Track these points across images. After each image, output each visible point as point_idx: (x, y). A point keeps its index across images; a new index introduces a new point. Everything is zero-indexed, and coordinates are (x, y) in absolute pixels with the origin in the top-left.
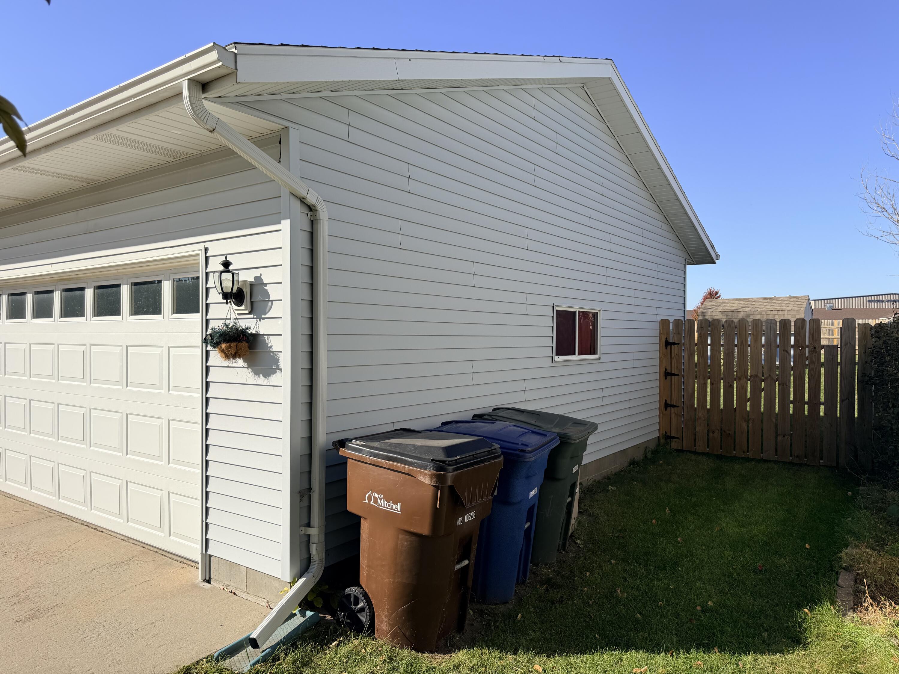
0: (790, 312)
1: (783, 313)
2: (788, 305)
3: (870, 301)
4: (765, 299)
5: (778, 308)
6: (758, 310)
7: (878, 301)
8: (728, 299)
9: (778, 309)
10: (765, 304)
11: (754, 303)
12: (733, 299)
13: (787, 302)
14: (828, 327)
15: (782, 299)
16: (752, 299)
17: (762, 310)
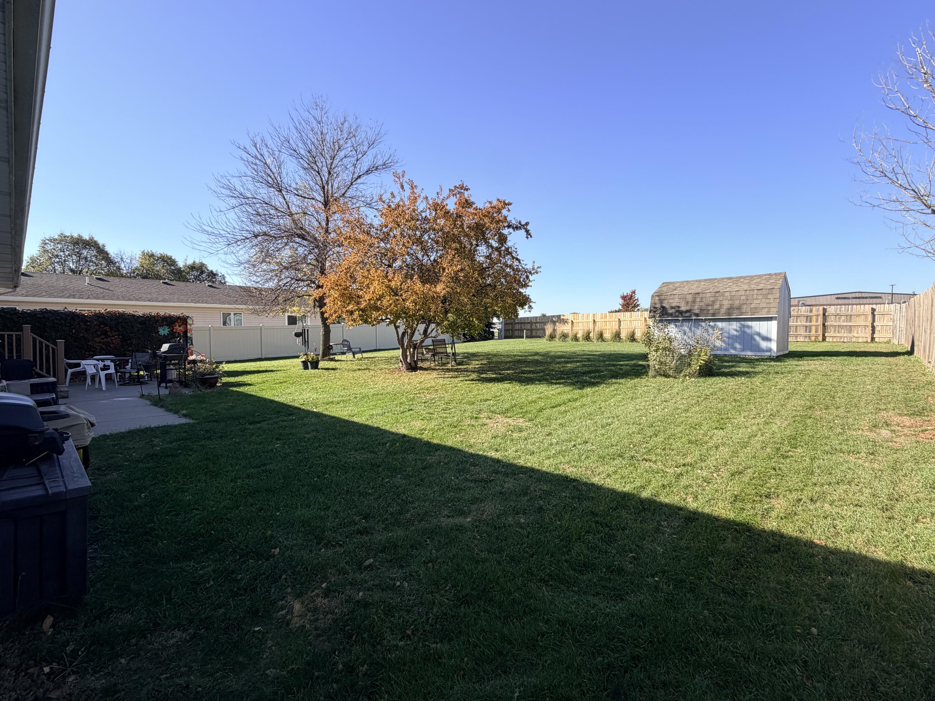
0: (760, 292)
1: (751, 293)
2: (758, 284)
3: (837, 298)
4: (730, 278)
5: (746, 287)
6: (721, 291)
7: (845, 298)
8: (688, 281)
9: (745, 289)
10: (730, 284)
11: (716, 284)
12: (693, 281)
13: (758, 280)
14: (806, 314)
15: (752, 278)
16: (715, 279)
17: (725, 290)
